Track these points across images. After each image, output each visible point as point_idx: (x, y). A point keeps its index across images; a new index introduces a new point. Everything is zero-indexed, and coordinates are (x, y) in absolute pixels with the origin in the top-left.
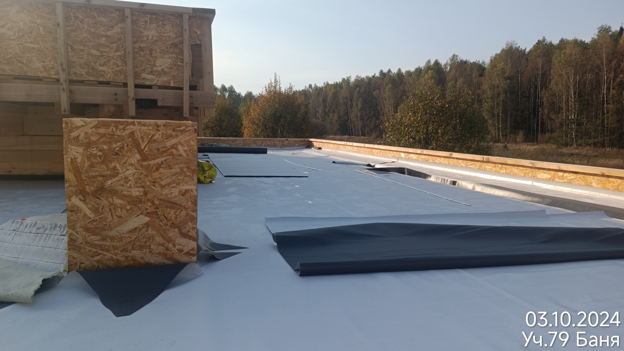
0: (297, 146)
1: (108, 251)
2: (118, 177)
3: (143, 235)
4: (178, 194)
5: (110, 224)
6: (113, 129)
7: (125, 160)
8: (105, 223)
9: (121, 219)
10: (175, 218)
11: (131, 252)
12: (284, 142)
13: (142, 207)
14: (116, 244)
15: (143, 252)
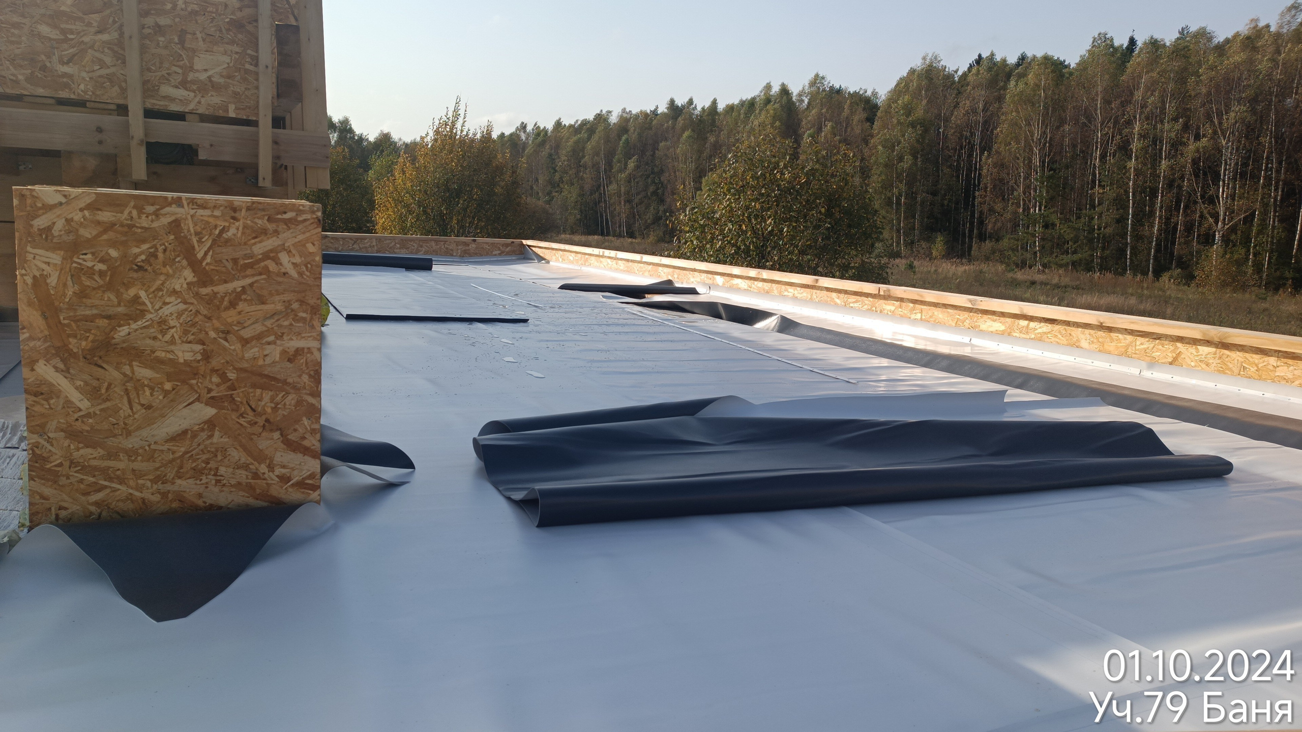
0: (495, 255)
1: (121, 481)
2: (144, 321)
3: (201, 447)
4: (280, 358)
5: (125, 424)
6: (130, 212)
7: (161, 282)
8: (114, 421)
9: (151, 410)
10: (273, 408)
11: (173, 483)
12: (469, 245)
13: (199, 387)
14: (138, 465)
15: (202, 482)
